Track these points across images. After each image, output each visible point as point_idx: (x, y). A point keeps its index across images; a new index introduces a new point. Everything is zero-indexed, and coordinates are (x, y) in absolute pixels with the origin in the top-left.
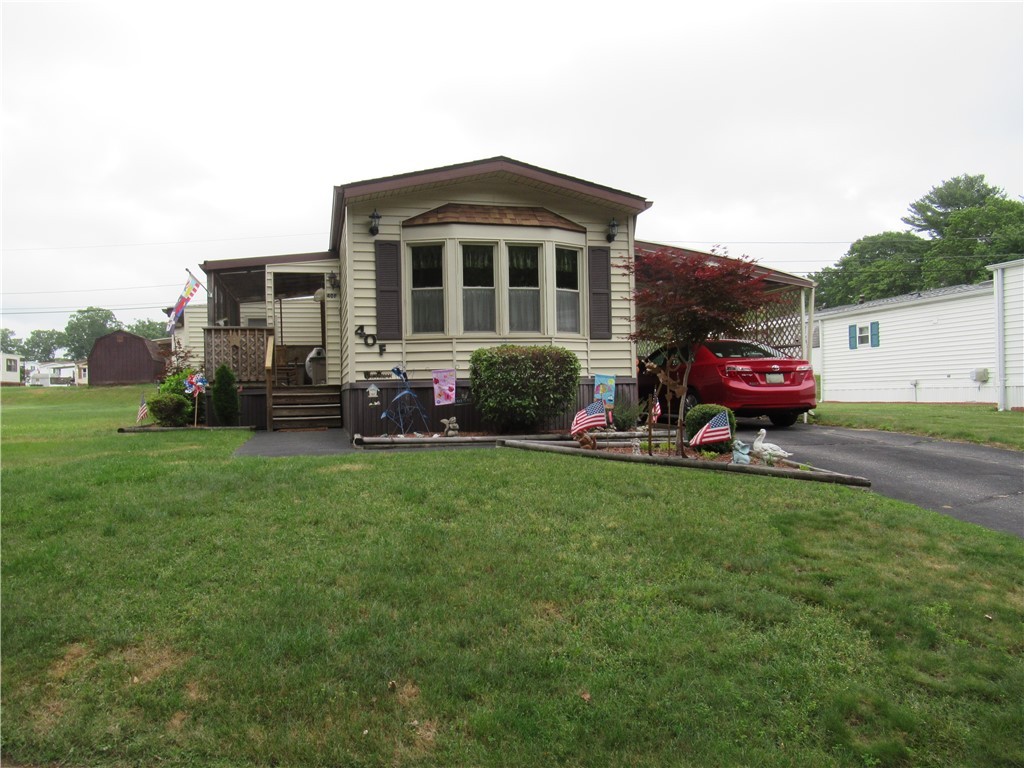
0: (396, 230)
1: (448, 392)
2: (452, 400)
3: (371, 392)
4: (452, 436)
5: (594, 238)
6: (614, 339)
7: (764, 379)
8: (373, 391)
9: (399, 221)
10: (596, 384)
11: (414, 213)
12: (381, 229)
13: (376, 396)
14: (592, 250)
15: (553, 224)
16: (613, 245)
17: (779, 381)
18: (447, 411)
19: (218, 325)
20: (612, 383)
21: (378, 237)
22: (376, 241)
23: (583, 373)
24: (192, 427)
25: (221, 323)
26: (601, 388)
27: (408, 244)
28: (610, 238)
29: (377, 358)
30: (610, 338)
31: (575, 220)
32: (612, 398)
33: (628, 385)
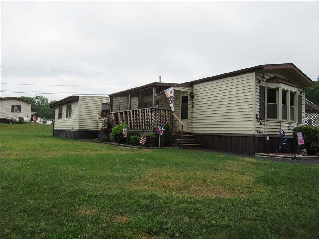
0: (264, 83)
1: (302, 140)
2: (303, 143)
3: (267, 139)
4: (306, 156)
8: (268, 138)
9: (265, 80)
13: (268, 140)
16: (302, 95)
18: (302, 147)
19: (156, 107)
21: (261, 84)
24: (158, 147)
25: (157, 106)
29: (259, 126)
30: (301, 124)
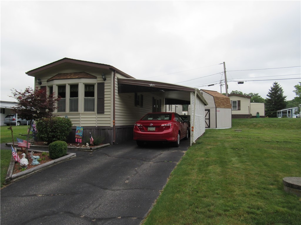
0: (46, 83)
5: (99, 80)
6: (105, 113)
7: (147, 129)
9: (46, 80)
10: (77, 130)
11: (50, 77)
12: (43, 83)
14: (99, 84)
15: (83, 77)
16: (105, 82)
17: (153, 130)
20: (82, 129)
21: (42, 85)
22: (41, 86)
23: (73, 125)
26: (78, 131)
27: (48, 86)
28: (105, 80)
30: (104, 113)
31: (94, 75)
32: (82, 135)
33: (109, 129)
